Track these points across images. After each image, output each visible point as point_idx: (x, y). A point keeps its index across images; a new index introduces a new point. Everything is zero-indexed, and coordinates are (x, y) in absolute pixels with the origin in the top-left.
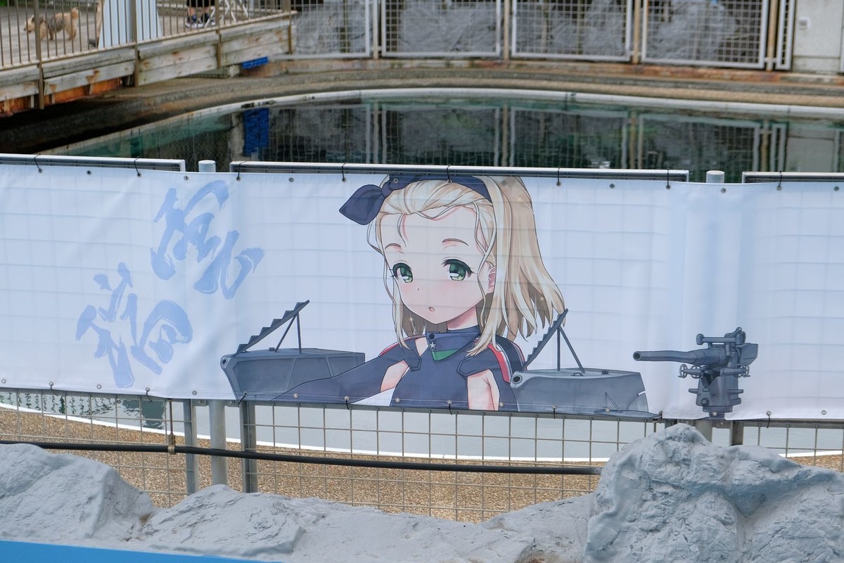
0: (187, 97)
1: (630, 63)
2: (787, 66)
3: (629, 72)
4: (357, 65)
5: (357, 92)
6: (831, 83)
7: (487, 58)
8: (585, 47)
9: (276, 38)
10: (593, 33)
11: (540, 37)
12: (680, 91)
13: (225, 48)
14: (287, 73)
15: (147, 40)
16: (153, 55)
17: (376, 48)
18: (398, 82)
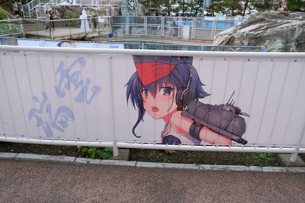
0: (100, 40)
1: (162, 36)
2: (182, 37)
3: (161, 38)
4: (125, 36)
5: (124, 40)
6: (187, 40)
7: (143, 36)
8: (156, 34)
9: (109, 32)
10: (157, 32)
11: (150, 33)
12: (168, 41)
13: (100, 33)
14: (116, 37)
15: (88, 31)
16: (89, 33)
17: (128, 34)
18: (130, 38)
